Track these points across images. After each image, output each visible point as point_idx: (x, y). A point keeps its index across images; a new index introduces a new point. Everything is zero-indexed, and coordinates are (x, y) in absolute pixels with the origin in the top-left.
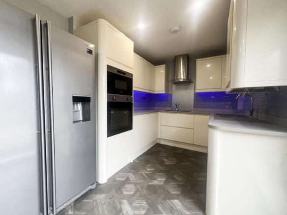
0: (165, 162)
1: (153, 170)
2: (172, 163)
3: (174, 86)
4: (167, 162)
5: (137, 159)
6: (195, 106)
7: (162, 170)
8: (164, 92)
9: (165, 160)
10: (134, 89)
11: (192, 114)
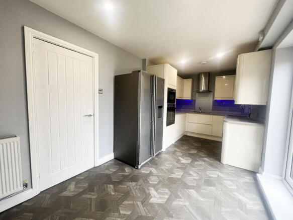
3: (197, 94)
6: (213, 110)
8: (190, 99)
10: (176, 98)
11: (211, 115)
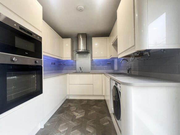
0: (76, 116)
1: (67, 129)
2: (81, 116)
3: (77, 55)
4: (78, 115)
5: (48, 121)
6: (92, 69)
7: (75, 127)
9: (76, 114)
10: (43, 54)
